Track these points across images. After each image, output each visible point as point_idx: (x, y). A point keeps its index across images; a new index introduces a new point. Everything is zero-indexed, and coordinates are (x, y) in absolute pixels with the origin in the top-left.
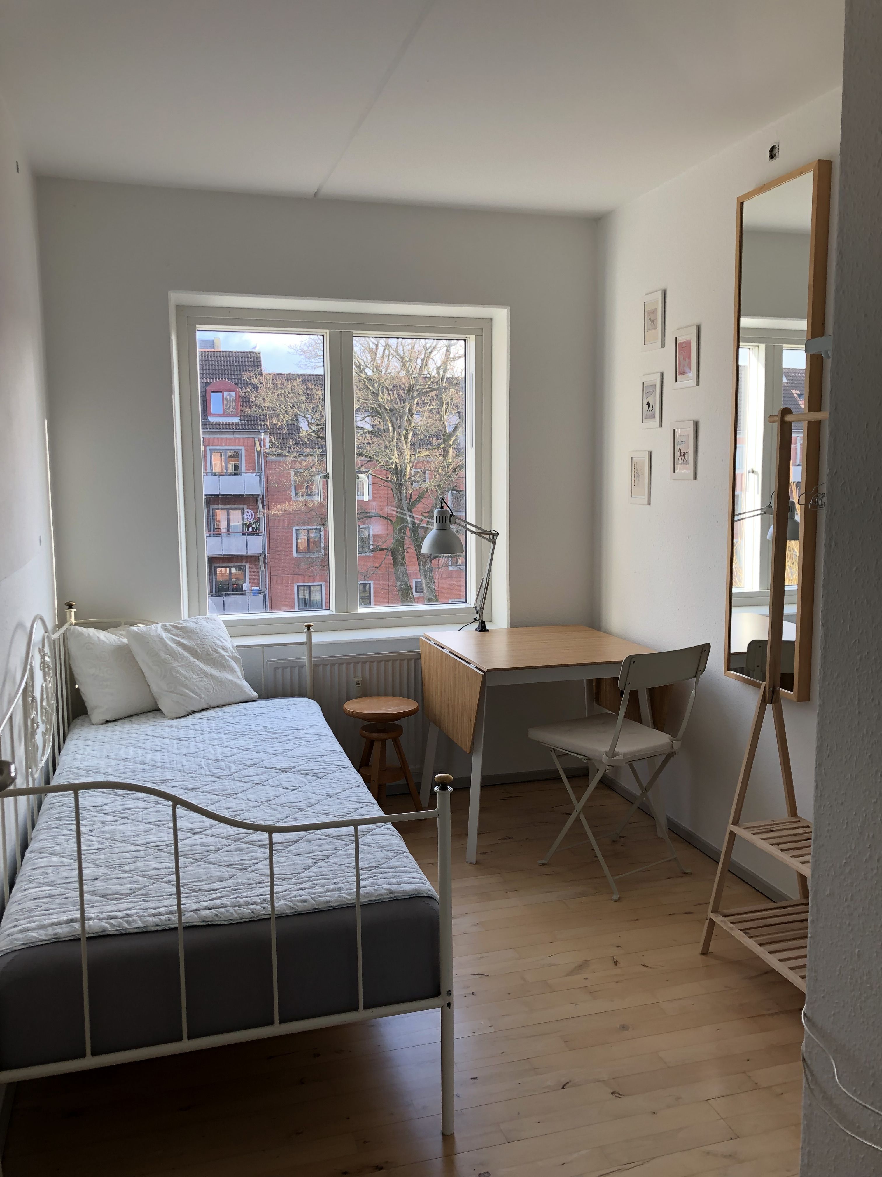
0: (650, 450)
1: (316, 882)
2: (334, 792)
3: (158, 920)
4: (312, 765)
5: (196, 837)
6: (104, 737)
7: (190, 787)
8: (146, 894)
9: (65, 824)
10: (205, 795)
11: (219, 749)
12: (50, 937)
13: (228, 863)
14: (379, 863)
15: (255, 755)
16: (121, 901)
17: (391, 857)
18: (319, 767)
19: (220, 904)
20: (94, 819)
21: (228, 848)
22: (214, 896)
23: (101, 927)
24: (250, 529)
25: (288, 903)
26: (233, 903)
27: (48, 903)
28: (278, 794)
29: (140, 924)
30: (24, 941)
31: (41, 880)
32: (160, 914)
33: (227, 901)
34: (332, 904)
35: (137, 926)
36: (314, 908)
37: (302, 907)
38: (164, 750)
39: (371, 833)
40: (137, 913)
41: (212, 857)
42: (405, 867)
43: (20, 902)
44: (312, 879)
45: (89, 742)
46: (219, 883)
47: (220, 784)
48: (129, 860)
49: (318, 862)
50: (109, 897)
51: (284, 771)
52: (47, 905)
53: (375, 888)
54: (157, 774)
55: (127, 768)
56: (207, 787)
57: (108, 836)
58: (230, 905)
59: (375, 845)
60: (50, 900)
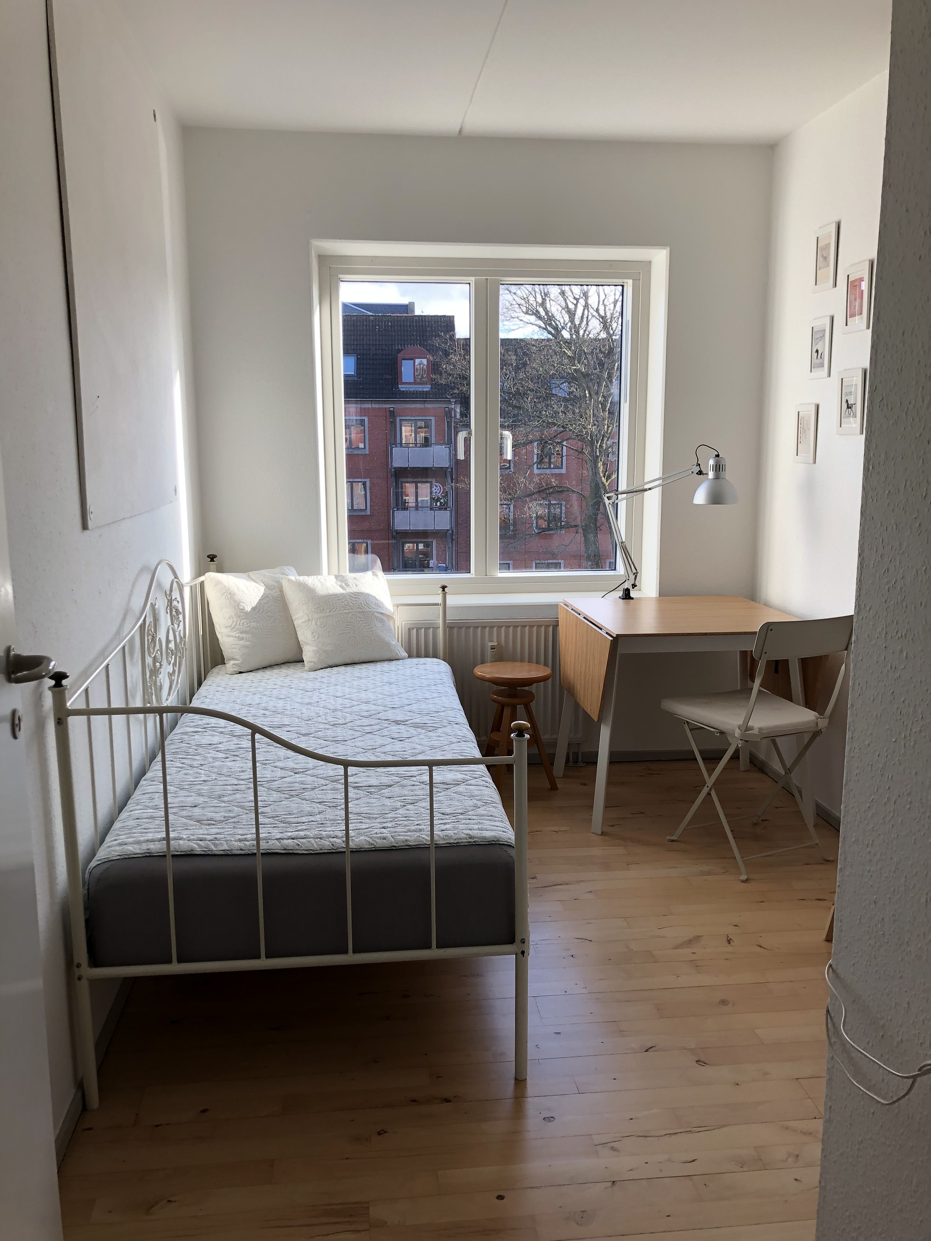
0: (817, 402)
1: (399, 823)
2: (441, 745)
3: (243, 845)
4: (425, 719)
5: (297, 775)
6: (235, 685)
7: (304, 732)
8: (238, 822)
9: (179, 758)
10: (316, 740)
11: (340, 701)
12: (144, 851)
13: (320, 801)
14: (466, 810)
15: (373, 707)
16: (213, 826)
17: (479, 806)
18: (432, 722)
19: (303, 835)
20: (208, 755)
21: (324, 787)
22: (300, 828)
23: (189, 846)
24: (438, 504)
25: (368, 839)
26: (316, 835)
27: (148, 823)
28: (386, 743)
29: (225, 847)
30: (120, 853)
31: (147, 804)
32: (246, 840)
33: (311, 833)
34: (410, 844)
35: (223, 848)
36: (393, 845)
37: (380, 843)
38: (288, 699)
39: (465, 783)
40: (225, 837)
41: (307, 795)
42: (491, 816)
43: (124, 821)
44: (396, 820)
45: (220, 689)
46: (307, 817)
47: (332, 731)
48: (229, 792)
49: (406, 805)
50: (203, 822)
51: (397, 722)
52: (146, 825)
53: (456, 832)
54: (277, 720)
55: (248, 713)
56: (319, 733)
57: (216, 770)
58: (312, 837)
59: (466, 794)
60: (151, 821)
